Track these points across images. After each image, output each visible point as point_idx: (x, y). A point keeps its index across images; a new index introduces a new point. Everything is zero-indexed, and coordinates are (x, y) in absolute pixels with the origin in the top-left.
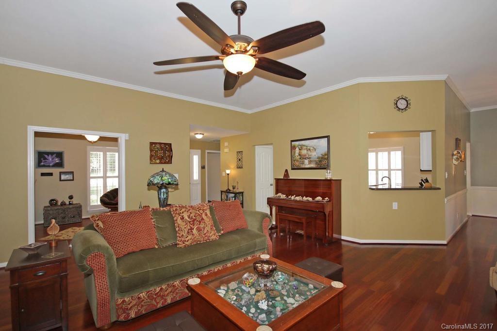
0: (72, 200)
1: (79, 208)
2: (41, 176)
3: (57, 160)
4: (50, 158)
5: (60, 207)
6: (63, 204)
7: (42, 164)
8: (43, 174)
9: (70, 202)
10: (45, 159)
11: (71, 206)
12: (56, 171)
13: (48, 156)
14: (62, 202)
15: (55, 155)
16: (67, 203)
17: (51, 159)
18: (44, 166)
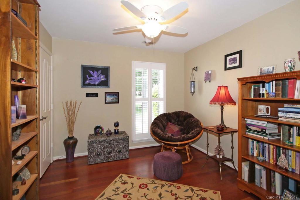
0: (118, 128)
1: (126, 139)
2: (87, 96)
3: (102, 78)
4: (95, 75)
5: (104, 138)
6: (109, 133)
7: (88, 82)
8: (88, 95)
9: (115, 130)
10: (91, 76)
11: (117, 137)
12: (101, 91)
13: (94, 72)
14: (107, 131)
15: (100, 72)
16: (113, 131)
17: (96, 77)
18: (89, 85)
